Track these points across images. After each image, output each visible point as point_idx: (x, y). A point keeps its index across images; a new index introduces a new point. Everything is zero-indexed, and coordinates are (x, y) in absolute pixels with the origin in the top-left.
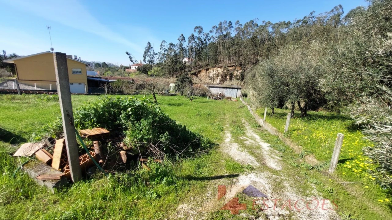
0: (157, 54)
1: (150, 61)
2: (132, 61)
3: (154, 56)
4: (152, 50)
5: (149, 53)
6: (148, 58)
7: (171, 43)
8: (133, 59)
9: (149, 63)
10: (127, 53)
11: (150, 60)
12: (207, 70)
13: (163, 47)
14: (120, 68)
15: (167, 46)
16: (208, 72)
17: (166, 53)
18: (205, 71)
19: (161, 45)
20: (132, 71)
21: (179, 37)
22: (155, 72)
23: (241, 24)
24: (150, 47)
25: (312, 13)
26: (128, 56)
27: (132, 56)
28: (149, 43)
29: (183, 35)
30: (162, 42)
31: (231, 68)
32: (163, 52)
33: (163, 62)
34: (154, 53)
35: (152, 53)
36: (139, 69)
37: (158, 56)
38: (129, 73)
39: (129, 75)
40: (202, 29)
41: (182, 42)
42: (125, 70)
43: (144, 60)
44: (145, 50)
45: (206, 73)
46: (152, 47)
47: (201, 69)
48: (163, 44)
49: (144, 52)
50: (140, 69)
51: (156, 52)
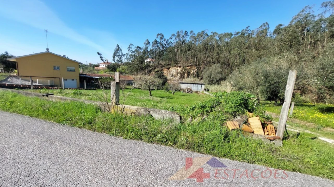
0: (125, 55)
1: (119, 61)
2: (102, 60)
3: (122, 56)
4: (121, 51)
5: (118, 54)
6: (116, 58)
7: (138, 46)
8: (103, 59)
9: (118, 62)
10: (99, 54)
11: (119, 59)
12: (169, 69)
13: (130, 49)
14: (89, 66)
15: (134, 49)
16: (169, 70)
17: (133, 54)
18: (167, 69)
19: (129, 47)
20: (101, 69)
21: (145, 42)
22: (122, 70)
23: (194, 33)
24: (118, 49)
25: (247, 28)
26: (99, 56)
27: (102, 56)
28: (118, 46)
29: (148, 40)
30: (129, 45)
31: (188, 68)
32: (130, 53)
33: (130, 61)
34: (123, 54)
35: (120, 54)
36: (108, 67)
37: (125, 56)
38: (98, 71)
39: (98, 72)
40: (163, 36)
41: (147, 46)
42: (94, 68)
43: (114, 60)
44: (114, 51)
45: (168, 71)
46: (120, 49)
47: (163, 68)
48: (130, 47)
49: (113, 53)
50: (110, 67)
51: (124, 53)
